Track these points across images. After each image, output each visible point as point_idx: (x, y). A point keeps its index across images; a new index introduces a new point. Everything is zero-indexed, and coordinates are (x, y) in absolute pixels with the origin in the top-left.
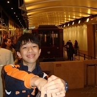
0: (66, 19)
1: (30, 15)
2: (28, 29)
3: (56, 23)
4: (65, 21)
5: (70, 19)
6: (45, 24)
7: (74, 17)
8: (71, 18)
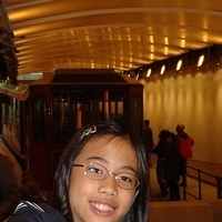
0: (152, 48)
1: (23, 37)
2: (15, 82)
3: (118, 61)
4: (152, 57)
5: (166, 51)
6: (78, 65)
7: (183, 44)
8: (171, 46)
